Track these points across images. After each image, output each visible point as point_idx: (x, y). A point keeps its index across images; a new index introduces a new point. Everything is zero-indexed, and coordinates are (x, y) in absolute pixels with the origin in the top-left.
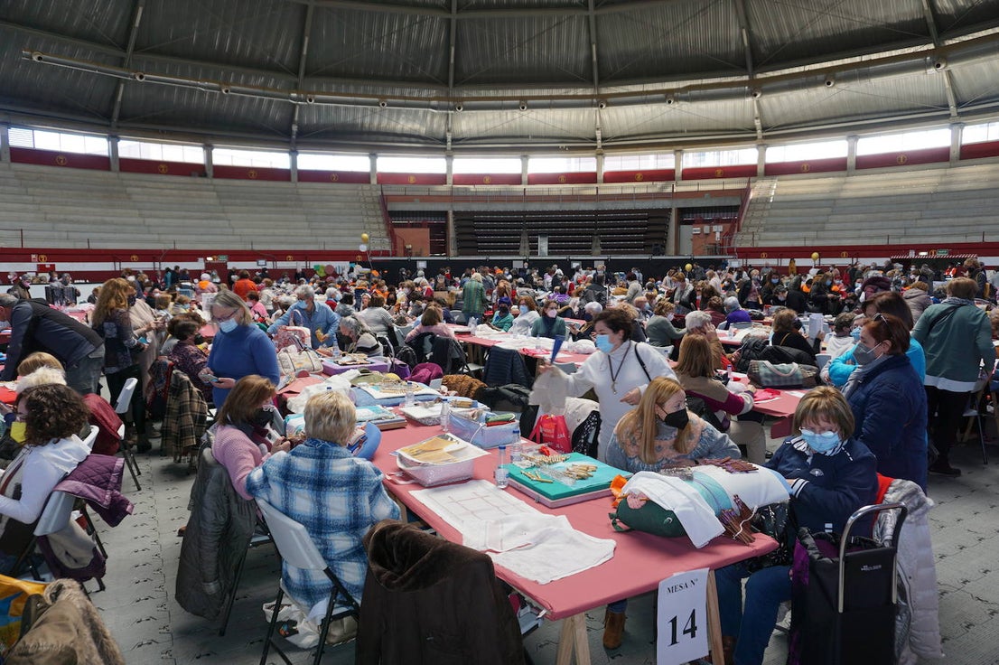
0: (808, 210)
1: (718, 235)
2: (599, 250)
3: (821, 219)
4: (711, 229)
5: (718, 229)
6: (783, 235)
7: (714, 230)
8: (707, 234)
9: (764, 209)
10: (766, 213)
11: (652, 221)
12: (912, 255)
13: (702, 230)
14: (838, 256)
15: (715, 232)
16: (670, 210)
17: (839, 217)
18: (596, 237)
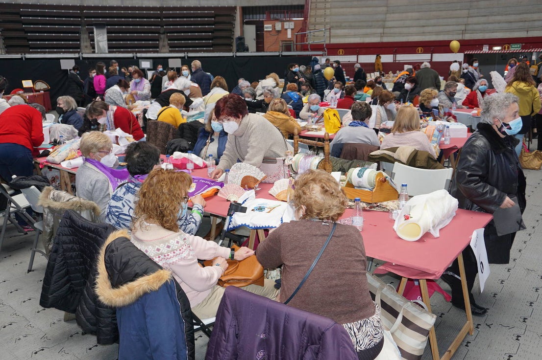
0: (366, 9)
1: (289, 32)
2: (167, 49)
3: (381, 17)
4: (283, 26)
5: (289, 26)
6: (352, 32)
7: (286, 27)
8: (279, 32)
9: (325, 8)
10: (328, 12)
11: (218, 19)
12: (486, 49)
13: (274, 27)
14: (414, 52)
15: (286, 29)
16: (235, 8)
17: (396, 16)
18: (162, 36)
